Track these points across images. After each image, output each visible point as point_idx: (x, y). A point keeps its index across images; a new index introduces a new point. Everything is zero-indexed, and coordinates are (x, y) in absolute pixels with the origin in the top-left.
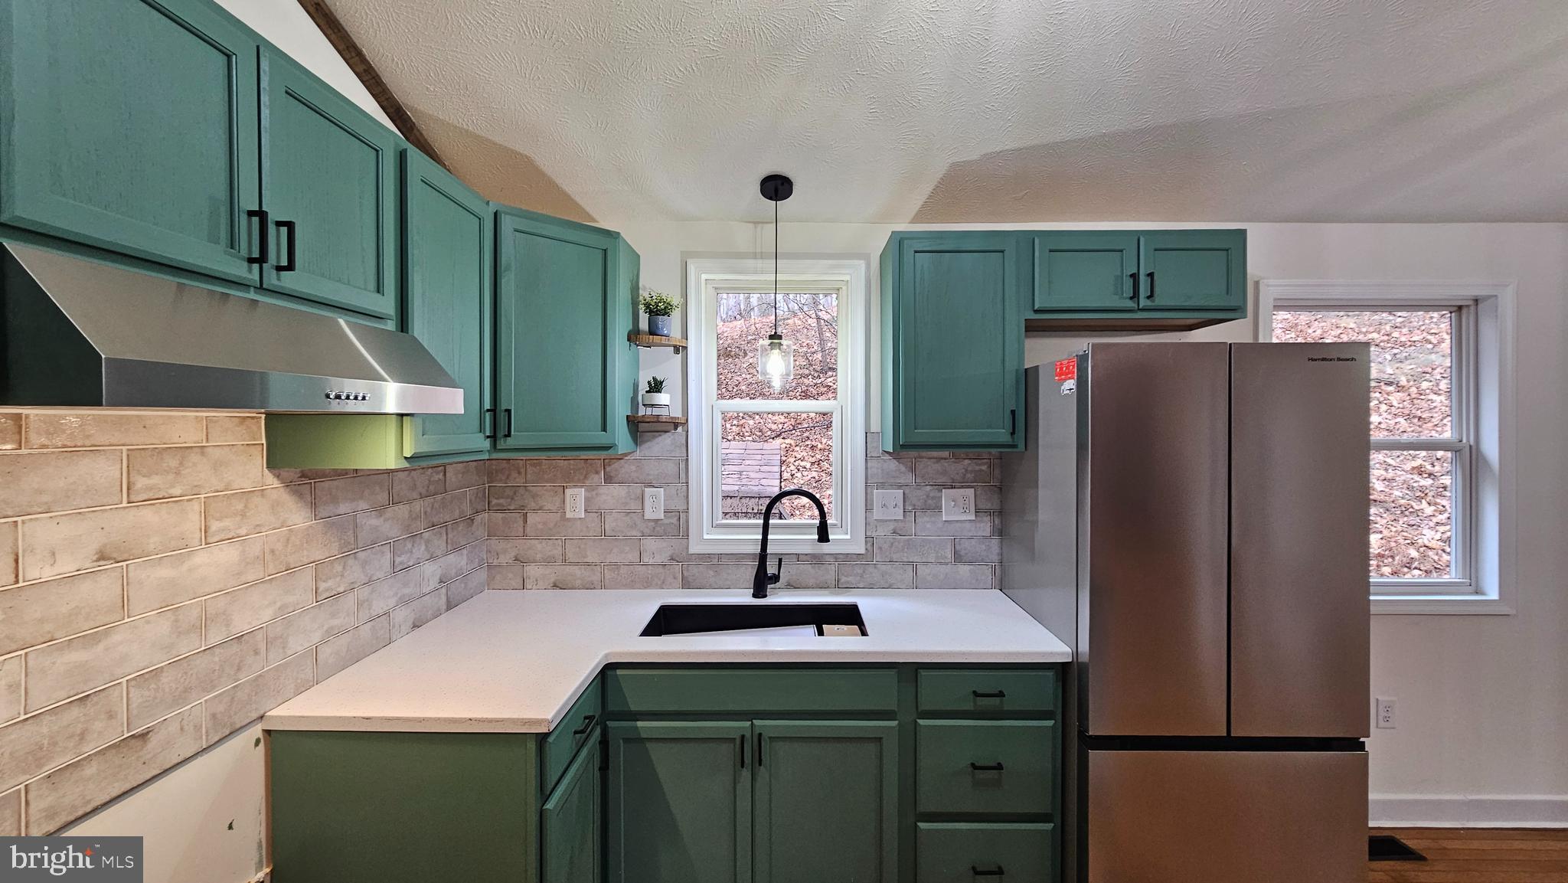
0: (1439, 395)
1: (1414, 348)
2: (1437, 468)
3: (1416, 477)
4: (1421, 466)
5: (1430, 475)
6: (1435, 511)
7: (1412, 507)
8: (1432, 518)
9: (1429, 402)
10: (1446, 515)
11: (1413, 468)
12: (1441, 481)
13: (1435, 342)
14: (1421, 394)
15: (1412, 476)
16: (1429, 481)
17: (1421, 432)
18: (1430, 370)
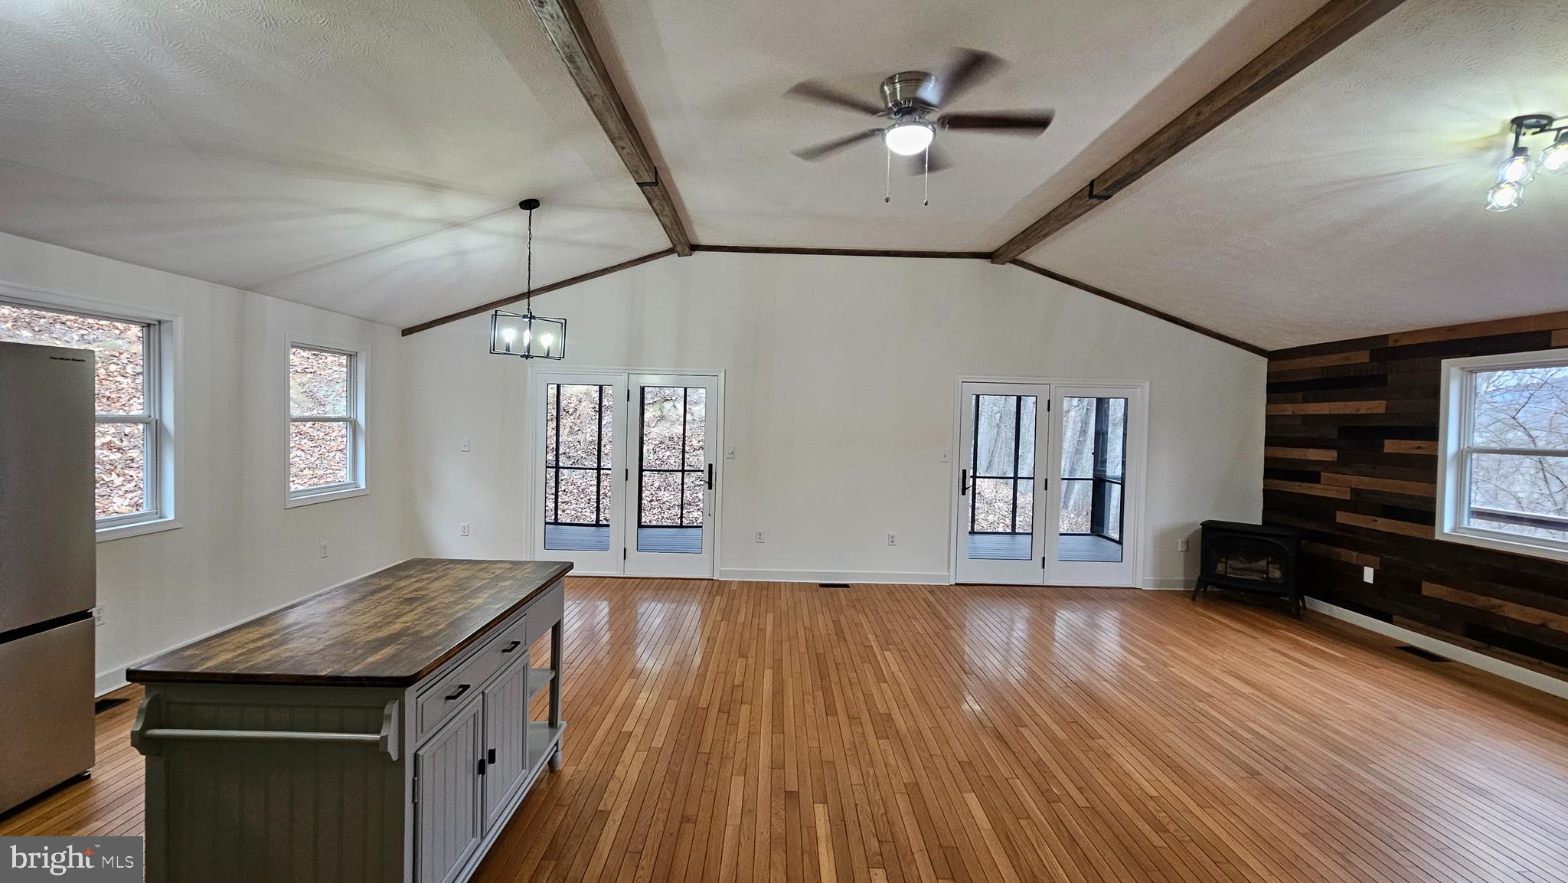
0: (127, 377)
1: (101, 331)
2: (125, 443)
3: (106, 452)
4: (111, 442)
5: (119, 449)
6: (124, 481)
7: (103, 480)
8: (121, 487)
9: (117, 384)
10: (134, 484)
11: (103, 444)
12: (129, 455)
13: (122, 328)
14: (110, 376)
15: (102, 451)
16: (119, 455)
17: (110, 411)
18: (117, 355)
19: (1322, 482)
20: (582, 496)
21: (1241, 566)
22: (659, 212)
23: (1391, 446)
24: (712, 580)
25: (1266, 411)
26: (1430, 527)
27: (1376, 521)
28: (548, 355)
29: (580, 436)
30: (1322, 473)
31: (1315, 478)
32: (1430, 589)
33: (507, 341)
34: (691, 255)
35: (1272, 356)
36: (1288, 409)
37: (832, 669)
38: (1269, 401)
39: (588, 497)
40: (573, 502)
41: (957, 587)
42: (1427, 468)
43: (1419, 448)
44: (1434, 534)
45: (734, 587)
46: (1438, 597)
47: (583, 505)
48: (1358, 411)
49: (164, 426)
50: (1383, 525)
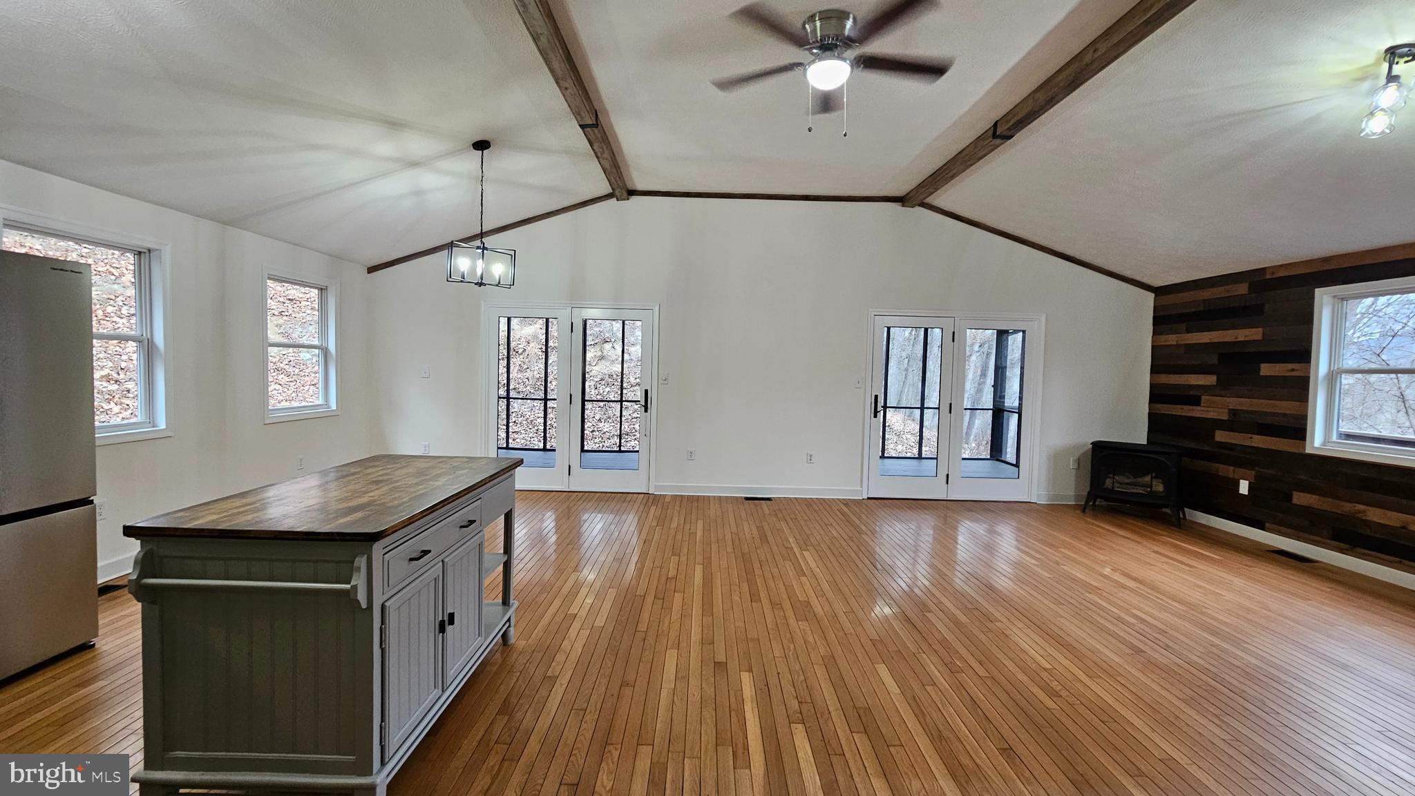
0: (122, 318)
1: (99, 277)
2: (122, 376)
3: (105, 384)
4: (109, 375)
5: (116, 381)
6: (121, 409)
7: (102, 408)
8: (119, 415)
9: (114, 324)
10: (130, 411)
11: (102, 377)
12: (127, 386)
14: (107, 317)
15: (101, 383)
16: (115, 387)
17: (107, 347)
18: (114, 298)
19: (1202, 405)
20: (531, 427)
21: (1127, 481)
22: (599, 154)
23: (1266, 369)
24: (648, 494)
25: (1152, 342)
26: (1301, 442)
27: (1251, 438)
28: (499, 283)
29: (529, 374)
30: (1203, 397)
31: (1196, 401)
32: (1300, 498)
33: (462, 270)
34: (628, 199)
35: (1158, 291)
36: (1172, 339)
37: (756, 565)
38: (1155, 333)
39: (536, 428)
40: (523, 432)
41: (869, 501)
42: (1300, 388)
43: (1293, 370)
44: (1304, 448)
45: (667, 500)
46: (1307, 505)
47: (531, 435)
48: (1236, 338)
49: (155, 345)
50: (1258, 441)
